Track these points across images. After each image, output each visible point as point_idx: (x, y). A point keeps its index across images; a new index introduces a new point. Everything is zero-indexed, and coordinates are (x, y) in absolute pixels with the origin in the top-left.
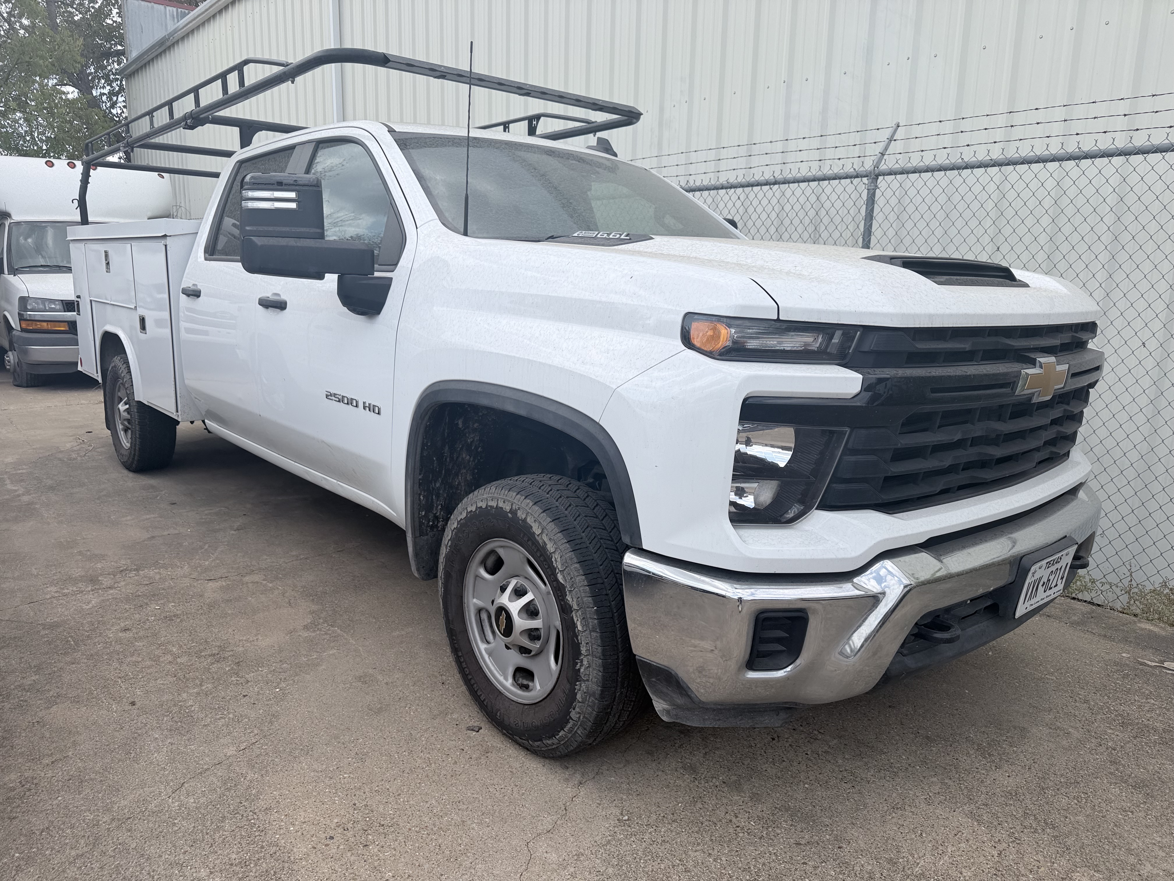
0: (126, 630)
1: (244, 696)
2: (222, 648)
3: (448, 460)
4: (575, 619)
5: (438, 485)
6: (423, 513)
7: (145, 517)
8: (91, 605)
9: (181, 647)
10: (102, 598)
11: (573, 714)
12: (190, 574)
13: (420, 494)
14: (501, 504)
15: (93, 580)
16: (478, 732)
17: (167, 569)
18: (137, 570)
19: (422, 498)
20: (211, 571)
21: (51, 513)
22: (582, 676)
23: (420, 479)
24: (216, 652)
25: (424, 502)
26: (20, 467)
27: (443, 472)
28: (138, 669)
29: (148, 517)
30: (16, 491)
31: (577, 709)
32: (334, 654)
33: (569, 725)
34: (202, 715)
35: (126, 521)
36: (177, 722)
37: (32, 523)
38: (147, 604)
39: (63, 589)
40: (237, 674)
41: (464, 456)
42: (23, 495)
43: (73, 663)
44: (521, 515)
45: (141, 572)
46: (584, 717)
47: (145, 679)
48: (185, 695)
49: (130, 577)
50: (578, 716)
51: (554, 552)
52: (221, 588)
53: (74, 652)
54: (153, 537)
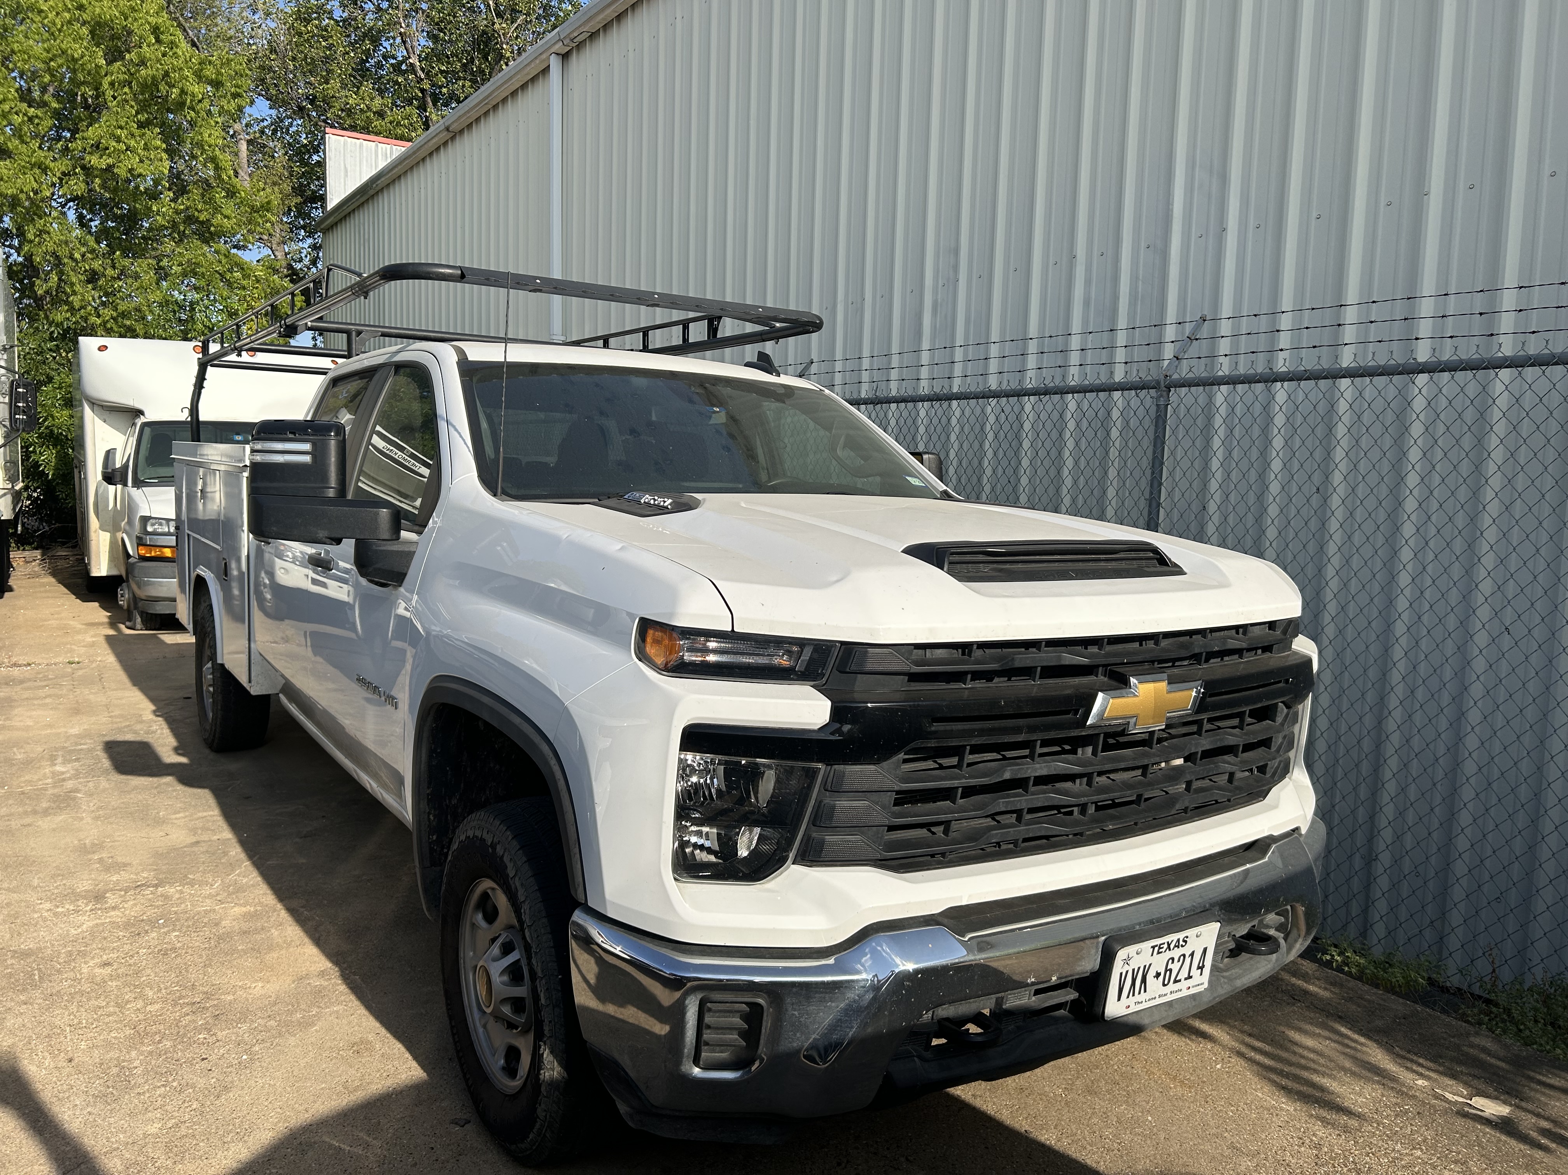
0: (106, 964)
1: (203, 1059)
2: (208, 996)
3: (469, 770)
4: (539, 990)
5: (454, 801)
6: (435, 837)
7: (200, 814)
8: (80, 930)
9: (160, 990)
10: (98, 921)
11: (540, 1112)
12: (217, 895)
13: (429, 813)
14: (485, 836)
15: (98, 897)
16: (463, 1126)
17: (192, 886)
18: (156, 886)
19: (432, 817)
20: (244, 891)
21: (92, 804)
22: (546, 1062)
23: (428, 795)
24: (198, 1000)
25: (434, 823)
26: (83, 742)
27: (462, 785)
28: (95, 1016)
29: (205, 814)
30: (63, 773)
31: (543, 1106)
32: (337, 1012)
33: (538, 1126)
34: (141, 1081)
35: (176, 819)
36: (108, 1087)
37: (61, 818)
38: (147, 932)
39: (58, 907)
40: (209, 1030)
41: (492, 765)
42: (70, 779)
43: (25, 1004)
44: (499, 850)
45: (160, 889)
46: (550, 1116)
47: (98, 1030)
48: (134, 1054)
49: (143, 895)
50: (544, 1114)
51: (524, 902)
52: (244, 915)
53: (33, 990)
54: (198, 842)
